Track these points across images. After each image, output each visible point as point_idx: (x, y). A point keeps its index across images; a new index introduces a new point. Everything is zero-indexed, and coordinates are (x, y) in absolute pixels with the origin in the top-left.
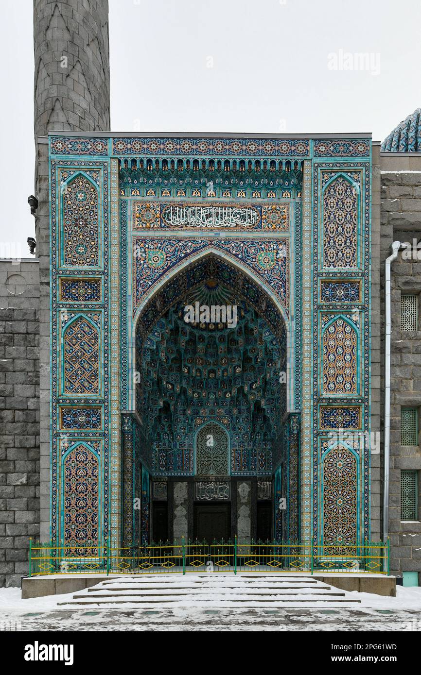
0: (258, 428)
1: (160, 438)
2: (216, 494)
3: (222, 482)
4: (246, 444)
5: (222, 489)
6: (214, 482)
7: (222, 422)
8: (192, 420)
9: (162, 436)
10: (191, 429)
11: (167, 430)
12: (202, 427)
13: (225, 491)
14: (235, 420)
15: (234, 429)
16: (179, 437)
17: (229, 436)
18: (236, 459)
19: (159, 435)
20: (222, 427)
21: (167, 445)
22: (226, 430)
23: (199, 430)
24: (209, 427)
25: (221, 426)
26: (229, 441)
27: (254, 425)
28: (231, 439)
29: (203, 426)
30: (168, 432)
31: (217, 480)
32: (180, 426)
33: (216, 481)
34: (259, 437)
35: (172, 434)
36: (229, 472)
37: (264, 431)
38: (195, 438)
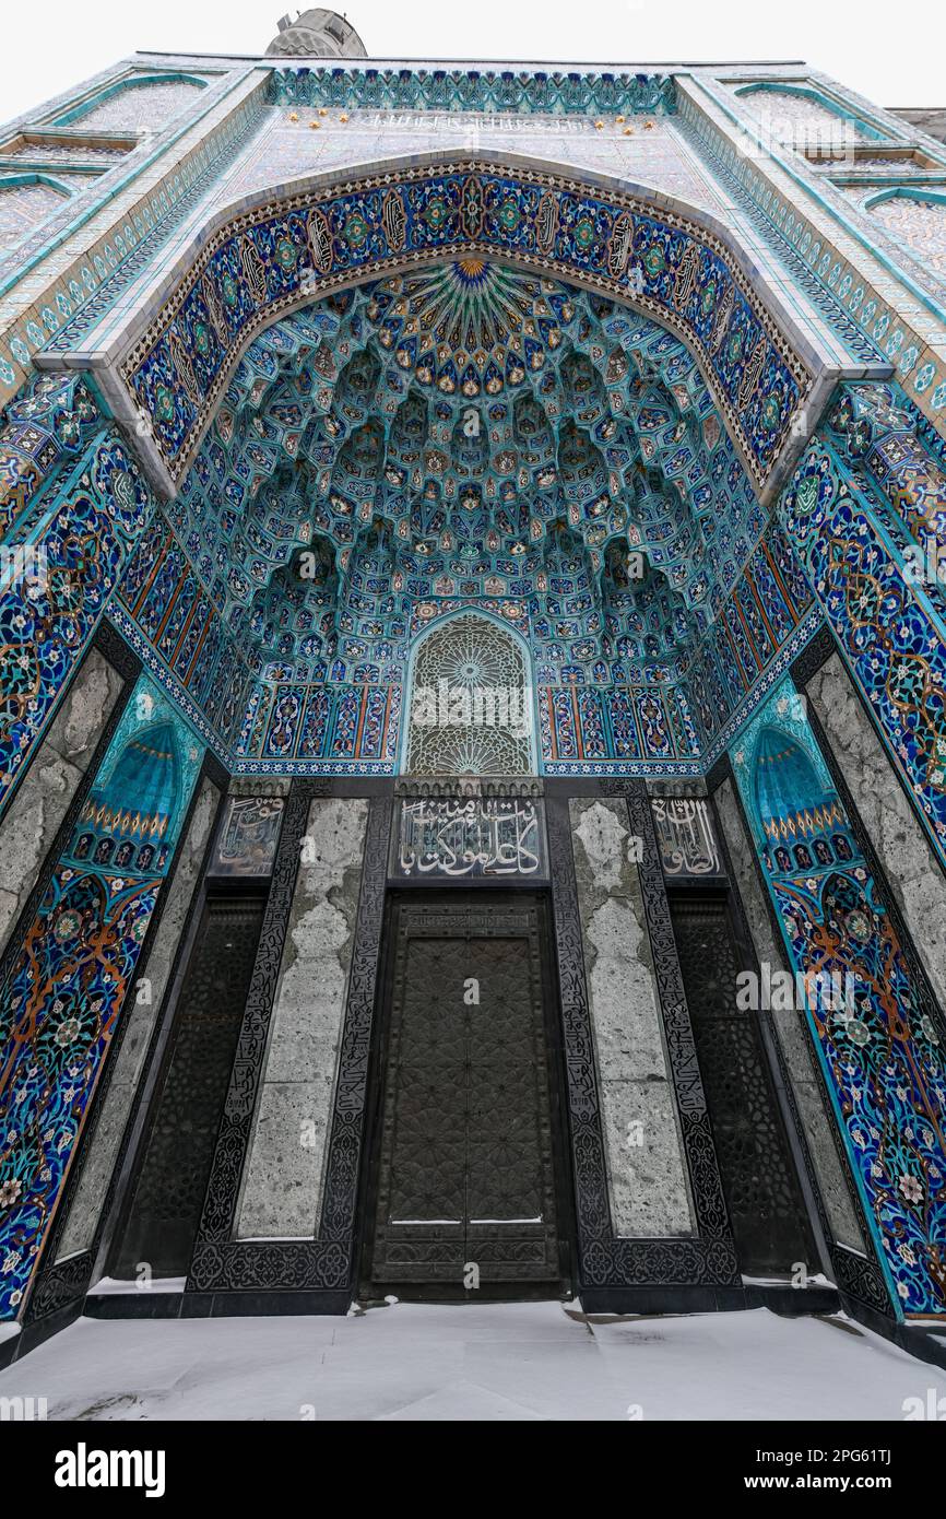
0: (622, 626)
1: (290, 648)
2: (485, 849)
3: (508, 798)
4: (589, 673)
5: (508, 829)
6: (475, 798)
7: (503, 614)
8: (405, 606)
9: (297, 644)
10: (399, 629)
11: (317, 627)
12: (439, 627)
13: (520, 837)
14: (543, 605)
15: (541, 630)
16: (355, 650)
17: (525, 650)
18: (556, 718)
19: (288, 640)
20: (502, 627)
21: (311, 673)
22: (514, 636)
23: (426, 635)
24: (461, 628)
25: (497, 624)
26: (527, 664)
27: (607, 616)
28: (534, 659)
29: (442, 624)
30: (322, 635)
31: (488, 795)
32: (363, 621)
33: (486, 798)
34: (631, 653)
35: (334, 638)
36: (534, 765)
37: (644, 634)
38: (413, 654)
